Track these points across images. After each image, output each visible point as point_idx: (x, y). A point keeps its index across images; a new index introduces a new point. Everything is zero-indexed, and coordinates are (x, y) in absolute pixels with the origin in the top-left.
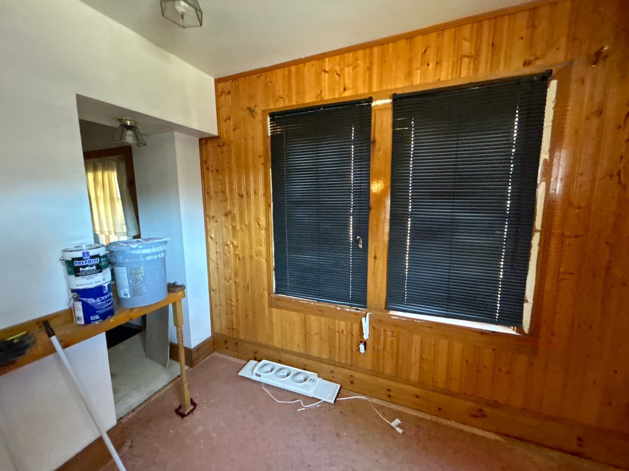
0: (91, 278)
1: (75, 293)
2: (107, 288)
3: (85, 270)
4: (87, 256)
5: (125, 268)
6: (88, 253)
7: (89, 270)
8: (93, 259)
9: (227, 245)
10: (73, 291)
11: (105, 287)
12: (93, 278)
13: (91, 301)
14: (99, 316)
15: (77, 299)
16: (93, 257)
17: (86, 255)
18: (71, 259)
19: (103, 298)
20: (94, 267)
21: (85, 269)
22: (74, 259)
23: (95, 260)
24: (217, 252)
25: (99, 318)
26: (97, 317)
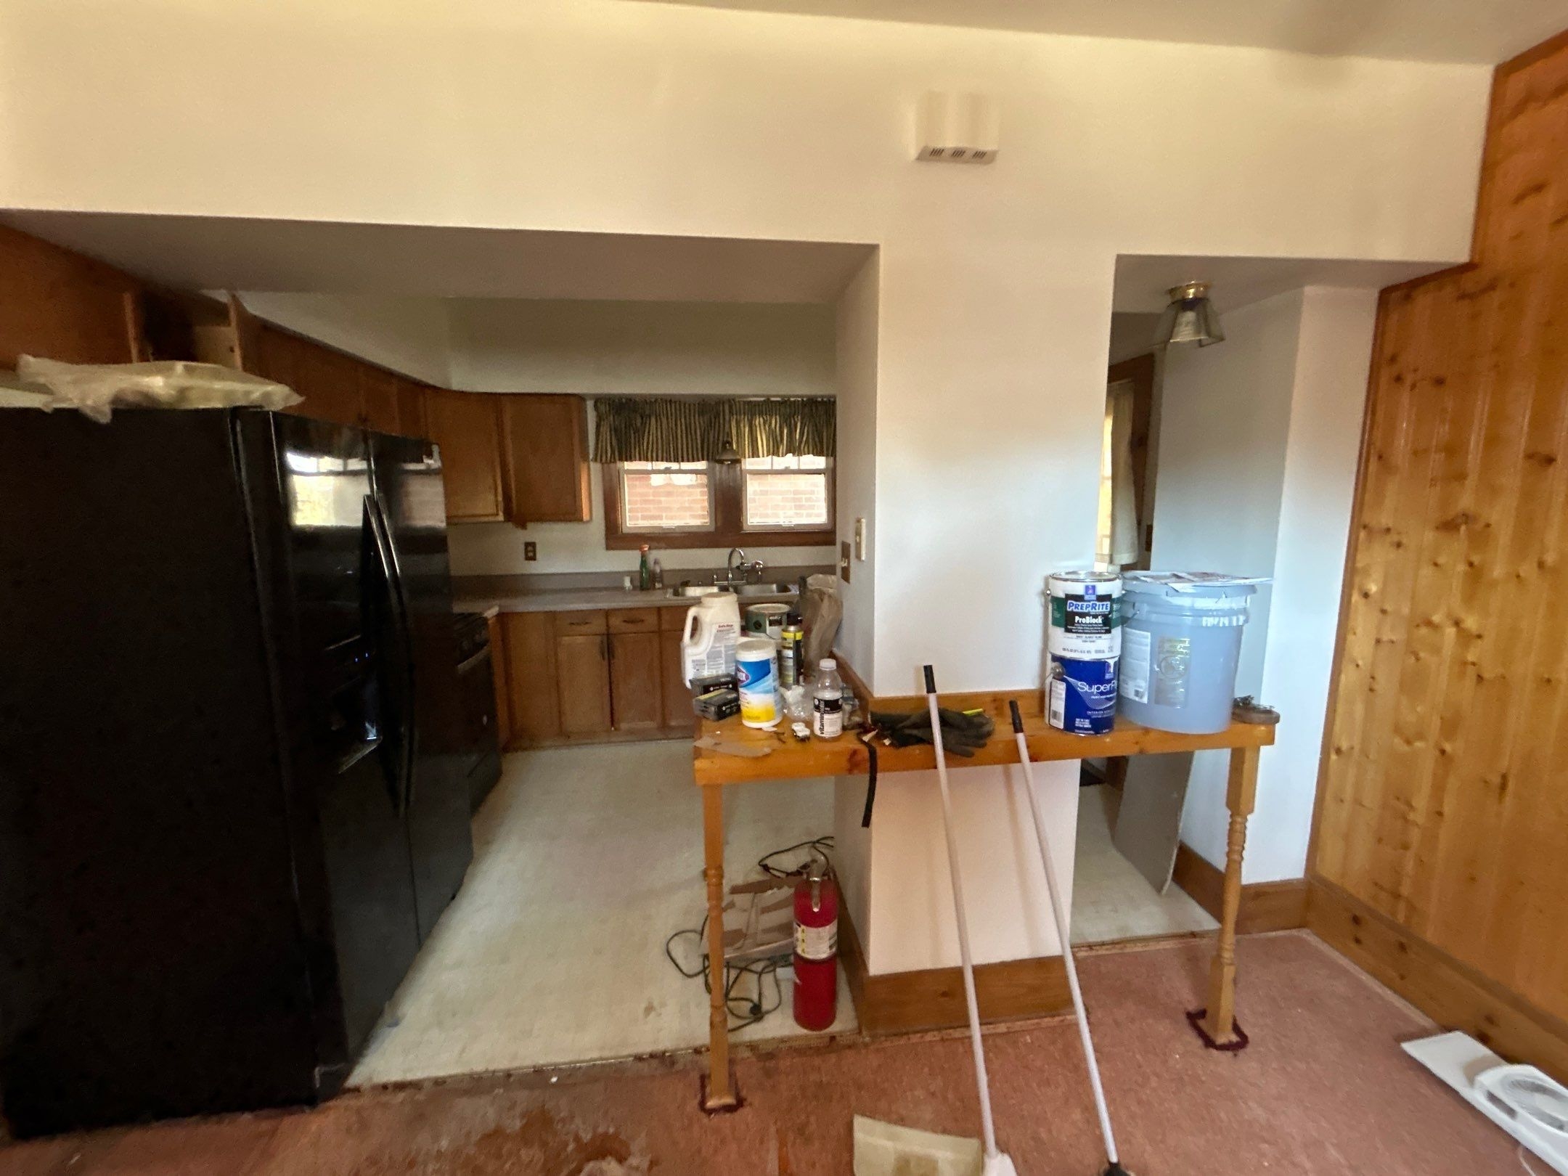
0: (1091, 642)
1: (1056, 664)
2: (1112, 670)
3: (1084, 622)
4: (1091, 594)
5: (1149, 634)
6: (1094, 587)
7: (1090, 624)
8: (1101, 603)
9: (1429, 623)
10: (1056, 659)
11: (1109, 666)
12: (1093, 642)
13: (1082, 687)
14: (1091, 723)
15: (1059, 677)
16: (1101, 598)
17: (1090, 592)
18: (1063, 596)
19: (1102, 688)
20: (1100, 620)
21: (1084, 620)
22: (1069, 597)
23: (1103, 605)
24: (1378, 641)
25: (1090, 726)
26: (1087, 724)
